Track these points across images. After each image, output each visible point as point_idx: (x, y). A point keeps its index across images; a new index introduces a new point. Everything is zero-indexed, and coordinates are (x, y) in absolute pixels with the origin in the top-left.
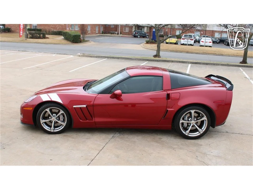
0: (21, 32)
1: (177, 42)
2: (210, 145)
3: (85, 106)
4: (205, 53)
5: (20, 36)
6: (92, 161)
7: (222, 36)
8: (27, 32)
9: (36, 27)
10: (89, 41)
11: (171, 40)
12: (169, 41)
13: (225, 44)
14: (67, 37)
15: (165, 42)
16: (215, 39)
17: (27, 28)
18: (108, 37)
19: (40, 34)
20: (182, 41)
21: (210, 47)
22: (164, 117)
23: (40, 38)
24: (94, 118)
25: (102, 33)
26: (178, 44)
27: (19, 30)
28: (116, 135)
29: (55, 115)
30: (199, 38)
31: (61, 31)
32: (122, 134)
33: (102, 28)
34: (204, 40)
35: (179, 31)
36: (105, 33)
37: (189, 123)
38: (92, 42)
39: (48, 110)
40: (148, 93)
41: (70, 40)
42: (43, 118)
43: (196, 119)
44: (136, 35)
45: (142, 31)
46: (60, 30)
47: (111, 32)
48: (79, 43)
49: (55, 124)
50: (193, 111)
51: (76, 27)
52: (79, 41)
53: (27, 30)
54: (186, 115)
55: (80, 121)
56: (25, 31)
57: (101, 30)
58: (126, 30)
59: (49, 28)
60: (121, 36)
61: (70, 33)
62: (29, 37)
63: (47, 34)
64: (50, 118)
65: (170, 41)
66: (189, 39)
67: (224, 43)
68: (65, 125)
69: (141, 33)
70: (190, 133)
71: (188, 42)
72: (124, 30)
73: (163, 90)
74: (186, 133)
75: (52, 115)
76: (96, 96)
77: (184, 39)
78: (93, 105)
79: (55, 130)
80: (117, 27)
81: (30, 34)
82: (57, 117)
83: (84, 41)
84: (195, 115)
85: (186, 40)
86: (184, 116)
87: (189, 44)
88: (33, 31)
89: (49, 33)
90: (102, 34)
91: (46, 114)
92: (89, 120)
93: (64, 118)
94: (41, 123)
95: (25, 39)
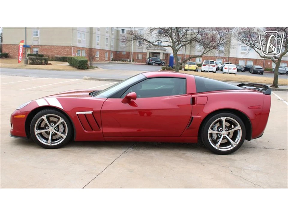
0: (20, 57)
1: (197, 69)
2: (247, 160)
3: (90, 112)
4: (229, 81)
5: (19, 62)
6: (98, 175)
7: (247, 64)
8: (27, 58)
9: (38, 52)
10: (96, 68)
11: (191, 66)
12: (188, 67)
13: (251, 73)
14: (72, 62)
15: (183, 69)
16: (240, 66)
17: (27, 53)
18: (119, 64)
19: (41, 60)
20: (203, 68)
21: (235, 74)
22: (189, 126)
23: (41, 64)
24: (102, 128)
25: (113, 60)
26: (198, 71)
27: (18, 55)
28: (128, 150)
29: (53, 124)
30: (221, 65)
31: (66, 57)
32: (137, 150)
33: (112, 54)
34: (228, 67)
35: (199, 59)
36: (115, 61)
37: (219, 134)
38: (100, 69)
39: (44, 117)
40: (167, 97)
41: (75, 66)
42: (38, 128)
43: (227, 129)
44: (151, 62)
45: (157, 58)
46: (64, 56)
47: (123, 59)
48: (86, 70)
49: (53, 137)
50: (223, 119)
51: (83, 53)
52: (86, 67)
53: (27, 56)
54: (215, 124)
55: (84, 132)
56: (25, 57)
57: (111, 57)
58: (139, 57)
59: (52, 54)
60: (134, 64)
61: (75, 58)
62: (29, 63)
63: (50, 60)
64: (47, 128)
65: (190, 68)
66: (210, 65)
67: (249, 72)
68: (65, 137)
69: (156, 60)
70: (220, 147)
71: (209, 68)
72: (137, 58)
73: (186, 94)
74: (217, 147)
75: (50, 125)
76: (104, 100)
77: (205, 66)
78: (101, 110)
79: (53, 143)
80: (129, 54)
81: (31, 59)
82: (55, 127)
83: (91, 67)
84: (226, 125)
85: (207, 66)
86: (212, 126)
87: (211, 71)
88: (34, 56)
89: (52, 60)
90: (112, 62)
91: (42, 124)
92: (95, 131)
93: (64, 129)
94: (35, 135)
95: (24, 65)
